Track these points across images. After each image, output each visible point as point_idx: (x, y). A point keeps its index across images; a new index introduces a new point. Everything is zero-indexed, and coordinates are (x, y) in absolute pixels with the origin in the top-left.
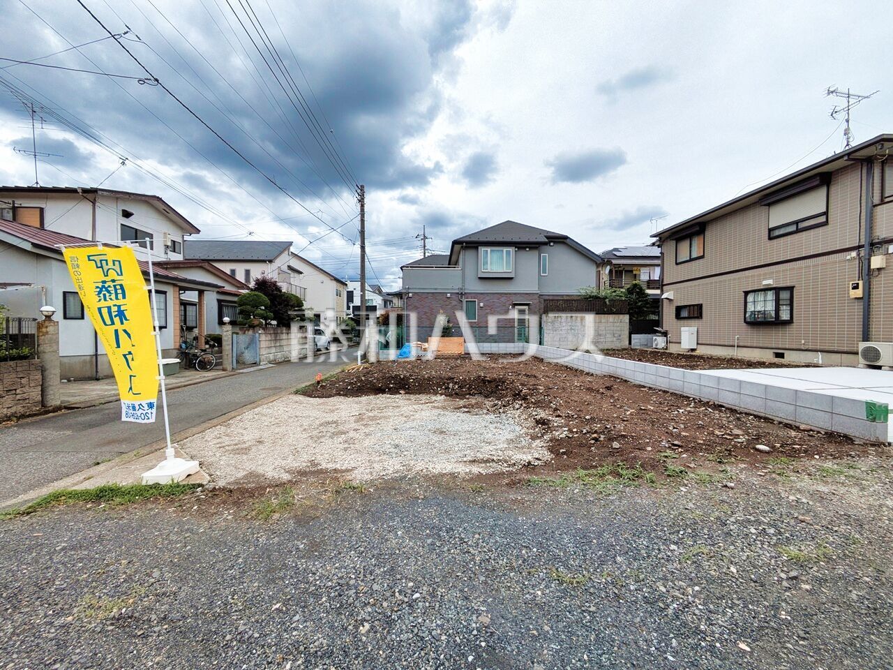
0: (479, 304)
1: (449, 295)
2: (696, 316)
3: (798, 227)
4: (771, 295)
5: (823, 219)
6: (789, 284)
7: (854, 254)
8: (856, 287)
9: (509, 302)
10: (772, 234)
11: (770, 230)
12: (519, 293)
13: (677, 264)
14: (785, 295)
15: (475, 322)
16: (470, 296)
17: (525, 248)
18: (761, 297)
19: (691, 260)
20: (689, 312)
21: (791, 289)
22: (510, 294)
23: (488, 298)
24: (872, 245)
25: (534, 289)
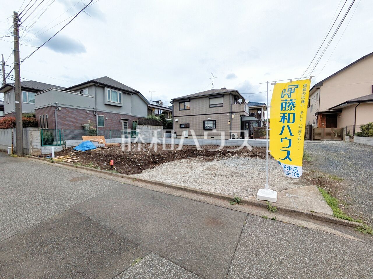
0: (105, 118)
1: (88, 111)
2: (188, 127)
3: (216, 106)
4: (211, 122)
5: (222, 105)
6: (215, 120)
7: (228, 114)
8: (229, 122)
9: (120, 118)
10: (211, 106)
11: (210, 105)
12: (124, 114)
13: (180, 110)
14: (214, 122)
15: (103, 128)
16: (100, 113)
17: (126, 93)
18: (209, 122)
19: (185, 110)
20: (185, 126)
21: (215, 121)
22: (120, 114)
23: (109, 115)
24: (232, 113)
25: (129, 113)
